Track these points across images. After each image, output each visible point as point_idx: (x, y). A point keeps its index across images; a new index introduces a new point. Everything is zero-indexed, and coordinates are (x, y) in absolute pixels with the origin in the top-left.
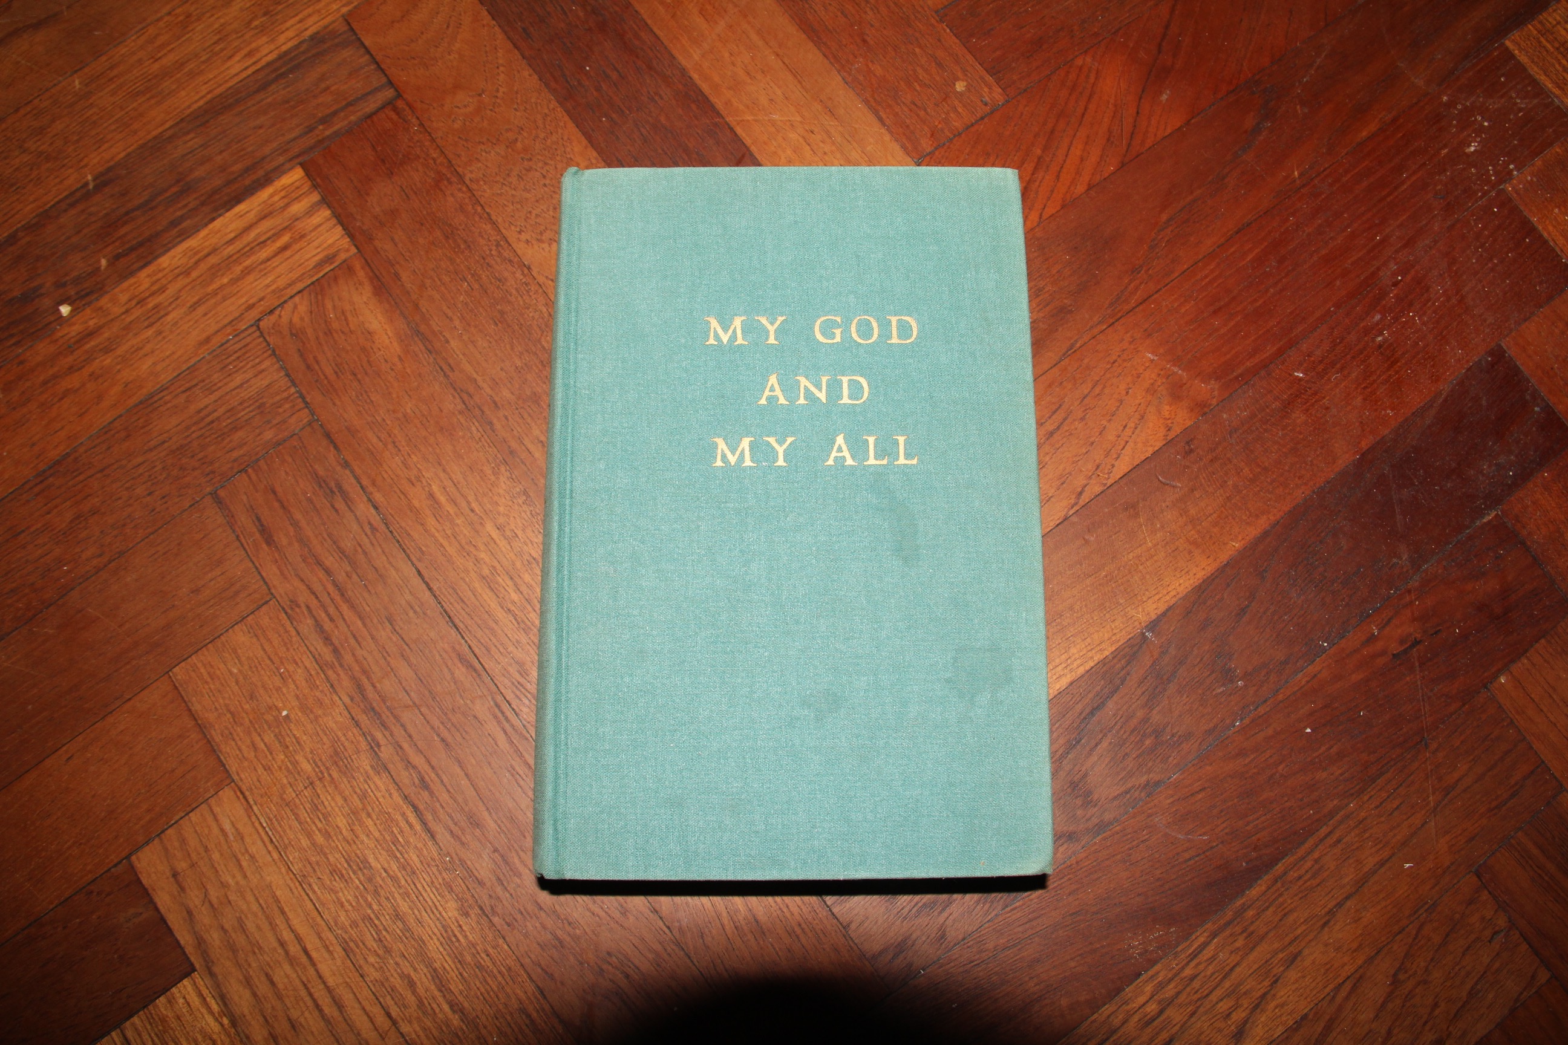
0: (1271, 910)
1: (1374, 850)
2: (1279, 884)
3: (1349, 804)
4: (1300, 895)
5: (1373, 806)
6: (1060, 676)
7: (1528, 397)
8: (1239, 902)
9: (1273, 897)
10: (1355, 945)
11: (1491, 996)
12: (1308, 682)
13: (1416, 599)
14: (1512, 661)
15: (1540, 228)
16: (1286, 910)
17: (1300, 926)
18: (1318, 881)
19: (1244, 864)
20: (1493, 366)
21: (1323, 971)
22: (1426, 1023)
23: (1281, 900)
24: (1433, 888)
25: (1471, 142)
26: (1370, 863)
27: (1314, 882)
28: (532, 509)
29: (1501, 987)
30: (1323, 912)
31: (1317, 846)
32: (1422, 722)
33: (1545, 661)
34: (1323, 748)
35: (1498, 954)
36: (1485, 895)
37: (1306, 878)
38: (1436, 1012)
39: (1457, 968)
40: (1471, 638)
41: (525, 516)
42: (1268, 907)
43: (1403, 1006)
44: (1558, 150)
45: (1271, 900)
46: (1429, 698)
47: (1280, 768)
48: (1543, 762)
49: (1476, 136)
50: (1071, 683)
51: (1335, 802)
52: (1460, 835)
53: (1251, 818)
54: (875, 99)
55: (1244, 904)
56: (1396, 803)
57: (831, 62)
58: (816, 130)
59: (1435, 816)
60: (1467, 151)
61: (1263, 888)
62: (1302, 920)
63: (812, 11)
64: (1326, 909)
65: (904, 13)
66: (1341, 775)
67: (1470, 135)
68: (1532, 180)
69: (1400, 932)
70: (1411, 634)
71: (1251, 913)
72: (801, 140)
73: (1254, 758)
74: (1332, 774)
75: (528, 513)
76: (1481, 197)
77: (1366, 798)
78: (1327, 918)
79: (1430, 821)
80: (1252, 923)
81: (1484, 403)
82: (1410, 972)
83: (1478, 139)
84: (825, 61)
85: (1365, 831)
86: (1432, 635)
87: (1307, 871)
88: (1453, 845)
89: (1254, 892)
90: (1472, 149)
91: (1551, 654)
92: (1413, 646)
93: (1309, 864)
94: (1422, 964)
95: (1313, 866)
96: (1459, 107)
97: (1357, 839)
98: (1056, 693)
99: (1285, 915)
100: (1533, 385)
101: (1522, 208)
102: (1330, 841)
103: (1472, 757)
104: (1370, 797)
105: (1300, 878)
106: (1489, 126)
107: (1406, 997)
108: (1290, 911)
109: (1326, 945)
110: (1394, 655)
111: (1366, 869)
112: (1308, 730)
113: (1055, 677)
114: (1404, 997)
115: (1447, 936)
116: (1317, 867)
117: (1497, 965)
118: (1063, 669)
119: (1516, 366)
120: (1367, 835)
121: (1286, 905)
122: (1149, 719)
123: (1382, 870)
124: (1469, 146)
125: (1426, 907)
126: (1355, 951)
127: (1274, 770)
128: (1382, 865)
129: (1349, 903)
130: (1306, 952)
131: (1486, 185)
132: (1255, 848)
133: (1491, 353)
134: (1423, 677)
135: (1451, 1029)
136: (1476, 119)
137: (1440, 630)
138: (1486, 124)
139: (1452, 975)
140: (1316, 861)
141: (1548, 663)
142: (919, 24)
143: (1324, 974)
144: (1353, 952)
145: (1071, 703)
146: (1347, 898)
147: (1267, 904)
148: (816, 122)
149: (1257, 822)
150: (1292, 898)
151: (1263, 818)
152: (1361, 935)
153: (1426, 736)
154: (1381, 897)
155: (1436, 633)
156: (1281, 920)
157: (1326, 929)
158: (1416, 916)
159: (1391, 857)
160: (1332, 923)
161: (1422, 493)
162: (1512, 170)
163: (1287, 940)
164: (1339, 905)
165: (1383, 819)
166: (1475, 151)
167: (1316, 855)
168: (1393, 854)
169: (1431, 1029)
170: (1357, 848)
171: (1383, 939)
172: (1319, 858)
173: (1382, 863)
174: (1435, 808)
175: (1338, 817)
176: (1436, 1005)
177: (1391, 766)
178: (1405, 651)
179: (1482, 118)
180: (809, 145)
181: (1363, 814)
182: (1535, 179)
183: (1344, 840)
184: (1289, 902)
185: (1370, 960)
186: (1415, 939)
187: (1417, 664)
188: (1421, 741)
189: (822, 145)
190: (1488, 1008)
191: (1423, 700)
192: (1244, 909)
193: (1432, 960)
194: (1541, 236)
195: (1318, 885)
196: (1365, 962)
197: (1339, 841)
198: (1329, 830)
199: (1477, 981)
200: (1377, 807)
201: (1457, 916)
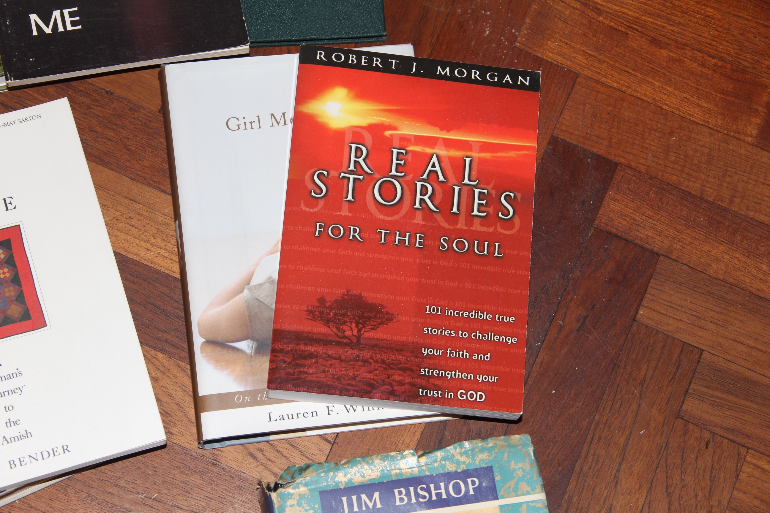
0: (585, 491)
1: (620, 434)
2: (581, 476)
3: (595, 417)
4: (595, 477)
5: (607, 412)
6: (414, 433)
7: (581, 156)
8: (566, 497)
9: (582, 484)
10: (637, 487)
11: (722, 475)
12: (540, 368)
13: (574, 295)
14: (642, 300)
15: (545, 58)
16: (592, 488)
17: (604, 492)
18: (600, 464)
19: (558, 476)
20: (554, 150)
21: (628, 508)
22: (696, 506)
23: (587, 484)
24: (661, 436)
25: (485, 29)
26: (622, 441)
27: (599, 466)
28: (97, 501)
29: (725, 468)
30: (612, 479)
31: (590, 447)
32: (610, 356)
33: (659, 290)
34: (566, 397)
35: (714, 453)
36: (691, 426)
37: (593, 466)
38: (699, 499)
39: (697, 471)
40: (613, 300)
41: (96, 507)
42: (582, 492)
43: (680, 504)
44: (534, 7)
45: (582, 487)
46: (607, 342)
47: (550, 418)
48: (685, 342)
49: (486, 24)
50: (422, 434)
51: (587, 420)
52: (661, 402)
53: (548, 451)
54: (154, 182)
55: (569, 496)
56: (619, 404)
57: (118, 172)
58: (131, 215)
59: (643, 400)
60: (485, 35)
61: (575, 483)
62: (603, 488)
63: (89, 146)
64: (613, 476)
65: (141, 121)
66: (582, 405)
67: (482, 25)
68: (528, 32)
69: (657, 468)
70: (581, 315)
71: (575, 498)
72: (127, 226)
73: (534, 420)
74: (578, 407)
75: (97, 505)
76: (505, 58)
77: (602, 410)
78: (615, 480)
79: (641, 403)
80: (579, 503)
81: (559, 172)
82: (674, 486)
83: (488, 25)
84: (114, 173)
85: (610, 427)
86: (592, 309)
87: (592, 463)
88: (660, 410)
89: (571, 487)
90: (488, 32)
91: (660, 285)
92: (584, 321)
93: (591, 459)
94: (678, 478)
95: (593, 458)
96: (469, 11)
97: (608, 433)
98: (417, 442)
99: (593, 491)
100: (581, 148)
101: (530, 51)
102: (595, 441)
103: (646, 360)
104: (604, 408)
105: (590, 467)
106: (491, 13)
107: (679, 499)
108: (595, 486)
109: (623, 495)
110: (577, 330)
111: (622, 446)
112: (554, 392)
113: (412, 435)
114: (677, 499)
115: (682, 457)
116: (596, 457)
117: (717, 458)
118: (414, 429)
119: (567, 142)
120: (612, 428)
121: (591, 485)
122: (470, 430)
123: (631, 441)
124: (485, 31)
125: (664, 447)
126: (639, 489)
127: (547, 421)
128: (629, 439)
129: (622, 467)
130: (614, 503)
131: (504, 50)
132: (559, 465)
133: (550, 143)
134: (599, 333)
135: (711, 503)
136: (482, 14)
137: (594, 305)
138: (488, 13)
139: (696, 475)
140: (593, 455)
141: (661, 290)
142: (153, 124)
143: (630, 509)
144: (638, 491)
145: (427, 443)
146: (620, 465)
147: (581, 490)
148: (129, 211)
149: (553, 452)
150: (592, 480)
151: (555, 448)
152: (638, 480)
153: (615, 361)
154: (637, 455)
155: (593, 307)
156: (592, 494)
157: (618, 486)
158: (661, 455)
159: (631, 433)
160: (619, 481)
161: (550, 239)
162: (515, 33)
163: (602, 502)
164: (618, 471)
165: (616, 416)
166: (489, 33)
167: (592, 452)
168: (631, 431)
169: (701, 508)
170: (611, 437)
171: (650, 476)
172: (595, 452)
173: (628, 439)
174: (641, 396)
175: (593, 427)
176: (696, 495)
177: (606, 387)
178: (582, 325)
179: (485, 10)
180: (133, 226)
181: (605, 419)
182: (529, 31)
183: (602, 437)
184: (592, 483)
185: (650, 490)
186: (667, 467)
187: (592, 328)
188: (615, 366)
189: (140, 222)
190: (724, 482)
191: (605, 344)
192: (571, 498)
193: (681, 473)
194: (547, 61)
195: (602, 466)
196: (648, 492)
197: (600, 439)
198: (591, 436)
199: (711, 472)
200: (610, 411)
201: (682, 444)
